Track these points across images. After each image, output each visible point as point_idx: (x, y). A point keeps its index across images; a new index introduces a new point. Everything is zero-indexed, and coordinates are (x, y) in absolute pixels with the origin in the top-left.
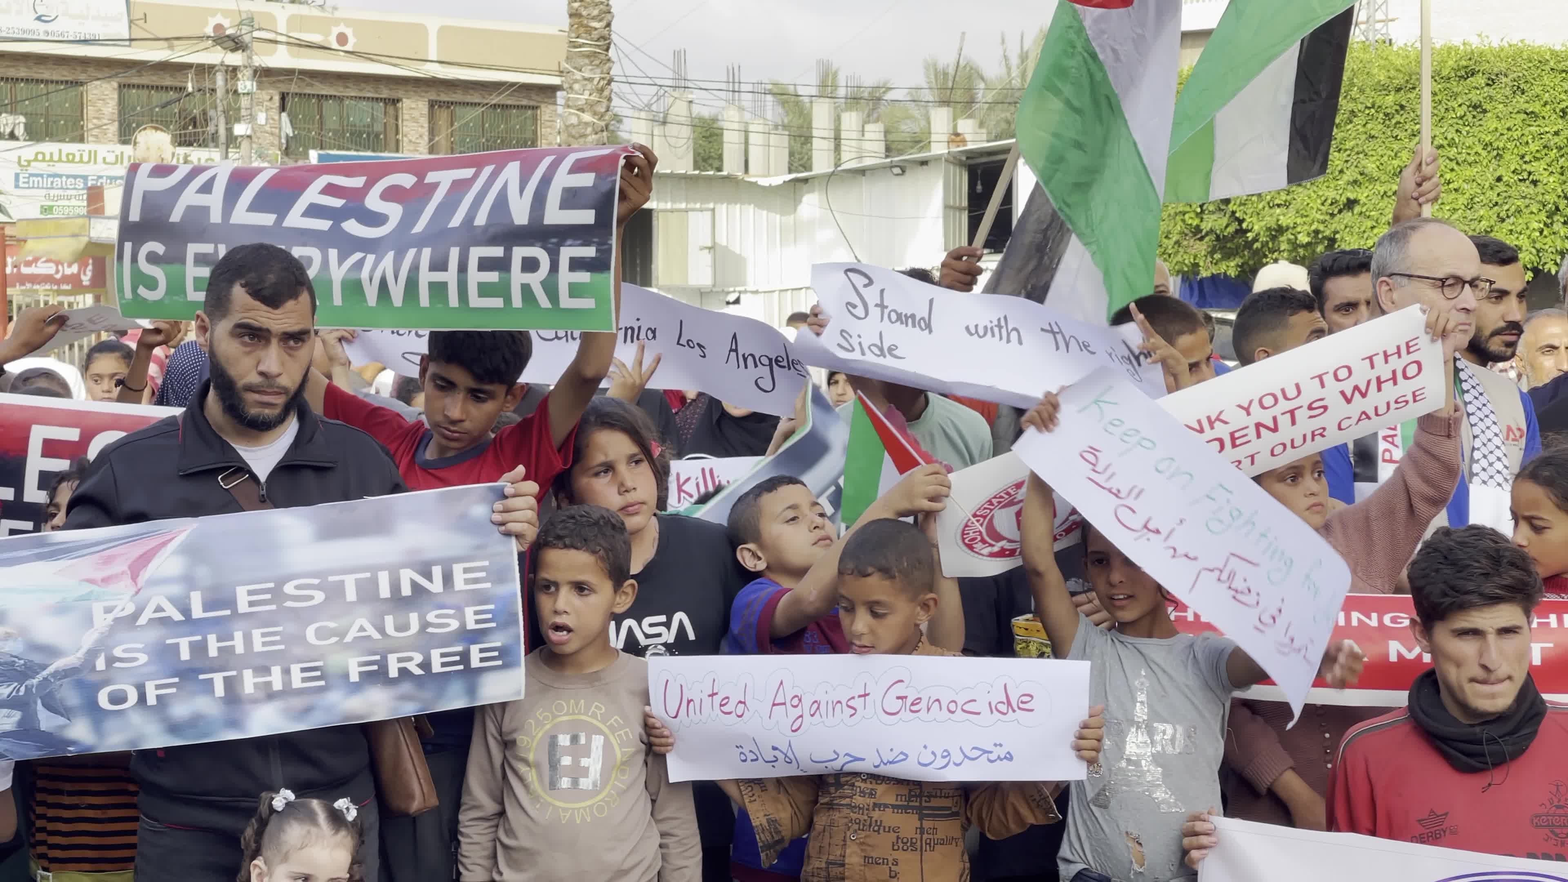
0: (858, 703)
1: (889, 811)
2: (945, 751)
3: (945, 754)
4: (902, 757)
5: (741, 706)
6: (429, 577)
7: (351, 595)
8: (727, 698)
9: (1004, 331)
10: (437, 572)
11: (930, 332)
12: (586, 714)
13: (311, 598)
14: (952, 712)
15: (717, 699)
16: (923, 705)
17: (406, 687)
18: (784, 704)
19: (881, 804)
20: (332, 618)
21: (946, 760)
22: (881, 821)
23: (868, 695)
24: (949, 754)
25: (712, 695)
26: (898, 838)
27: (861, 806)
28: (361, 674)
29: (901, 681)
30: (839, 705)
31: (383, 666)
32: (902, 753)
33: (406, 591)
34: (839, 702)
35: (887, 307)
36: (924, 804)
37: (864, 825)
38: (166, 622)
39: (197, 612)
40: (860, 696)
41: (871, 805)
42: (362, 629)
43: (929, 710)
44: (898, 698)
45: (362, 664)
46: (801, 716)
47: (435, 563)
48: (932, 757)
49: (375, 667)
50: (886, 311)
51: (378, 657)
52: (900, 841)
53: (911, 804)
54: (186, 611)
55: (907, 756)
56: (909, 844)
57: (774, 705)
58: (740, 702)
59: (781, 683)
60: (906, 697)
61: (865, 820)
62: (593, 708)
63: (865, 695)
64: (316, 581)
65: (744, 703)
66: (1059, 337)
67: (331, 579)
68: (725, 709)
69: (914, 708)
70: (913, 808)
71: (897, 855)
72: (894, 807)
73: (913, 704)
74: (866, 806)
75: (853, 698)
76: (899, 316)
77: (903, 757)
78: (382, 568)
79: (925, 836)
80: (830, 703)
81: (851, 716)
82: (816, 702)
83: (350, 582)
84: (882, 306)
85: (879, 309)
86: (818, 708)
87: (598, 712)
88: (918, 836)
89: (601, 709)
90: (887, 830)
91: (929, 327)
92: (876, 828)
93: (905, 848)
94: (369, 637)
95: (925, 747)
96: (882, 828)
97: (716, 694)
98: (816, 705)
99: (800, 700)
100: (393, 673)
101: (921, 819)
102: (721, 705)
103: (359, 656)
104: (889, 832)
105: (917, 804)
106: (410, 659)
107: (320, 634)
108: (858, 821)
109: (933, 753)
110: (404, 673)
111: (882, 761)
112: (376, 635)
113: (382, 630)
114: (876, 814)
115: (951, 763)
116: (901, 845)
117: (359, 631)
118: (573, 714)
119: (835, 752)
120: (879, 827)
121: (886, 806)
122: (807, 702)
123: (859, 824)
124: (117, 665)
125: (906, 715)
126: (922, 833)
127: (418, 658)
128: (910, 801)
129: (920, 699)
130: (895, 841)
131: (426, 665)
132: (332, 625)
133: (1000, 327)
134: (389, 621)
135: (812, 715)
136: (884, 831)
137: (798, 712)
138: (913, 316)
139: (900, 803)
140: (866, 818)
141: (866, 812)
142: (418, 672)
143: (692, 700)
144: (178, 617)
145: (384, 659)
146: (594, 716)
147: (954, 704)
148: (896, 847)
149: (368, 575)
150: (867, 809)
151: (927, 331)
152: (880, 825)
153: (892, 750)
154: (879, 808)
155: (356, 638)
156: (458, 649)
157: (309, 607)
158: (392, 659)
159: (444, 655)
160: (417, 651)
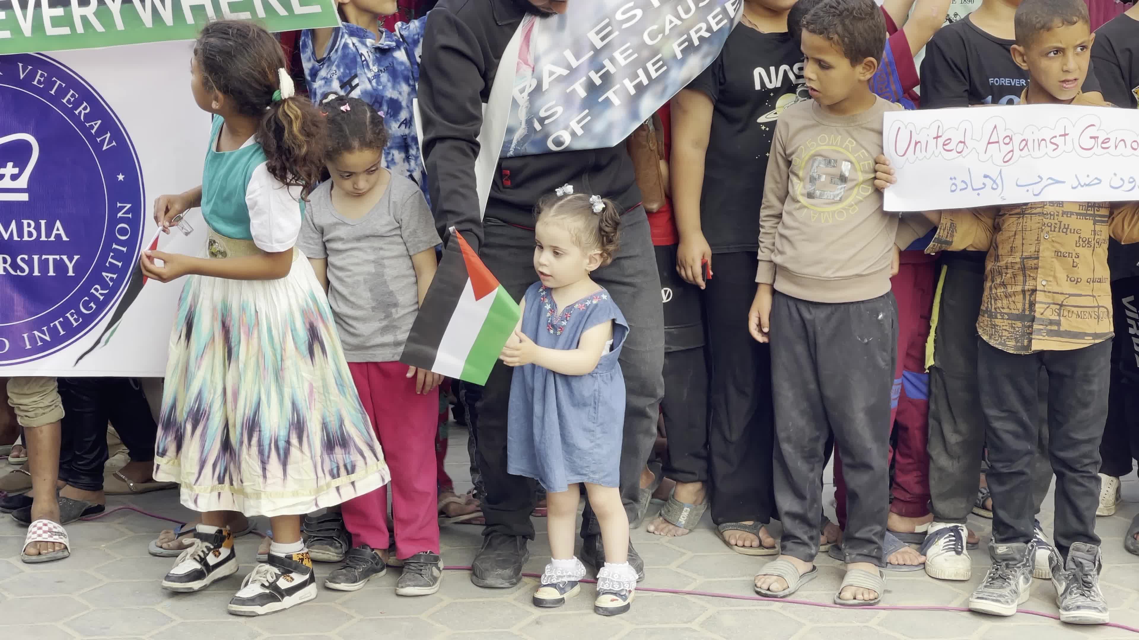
0: (1059, 141)
1: (1074, 217)
2: (1131, 178)
3: (1131, 180)
4: (1096, 181)
5: (961, 145)
7: (656, 3)
8: (950, 139)
12: (841, 146)
13: (634, 16)
14: (1135, 149)
15: (941, 141)
16: (1111, 144)
17: (705, 48)
18: (998, 142)
19: (1068, 212)
20: (653, 23)
21: (1132, 185)
22: (1068, 225)
23: (1067, 134)
24: (1134, 180)
25: (937, 138)
26: (1080, 237)
27: (1052, 213)
29: (1093, 125)
30: (1043, 142)
31: (689, 40)
32: (1096, 178)
34: (1043, 140)
36: (1096, 213)
37: (1055, 227)
38: (561, 79)
39: (574, 64)
40: (1060, 136)
41: (1061, 212)
42: (670, 22)
43: (1116, 147)
44: (1091, 138)
45: (680, 45)
46: (1012, 151)
48: (1122, 182)
49: (686, 44)
51: (685, 36)
52: (1081, 240)
53: (1089, 212)
54: (569, 67)
55: (1100, 181)
56: (1086, 242)
57: (989, 143)
58: (961, 142)
59: (995, 127)
60: (1098, 137)
61: (1056, 224)
62: (847, 143)
63: (1065, 135)
65: (964, 143)
68: (946, 147)
69: (1104, 145)
70: (1090, 215)
71: (1079, 250)
72: (1077, 214)
73: (1103, 143)
74: (1056, 213)
75: (1056, 137)
77: (1098, 181)
79: (1097, 237)
80: (1036, 142)
81: (1054, 150)
82: (1024, 140)
86: (1026, 144)
87: (850, 146)
88: (1093, 236)
89: (853, 143)
90: (1072, 231)
92: (1065, 230)
93: (1084, 245)
94: (676, 25)
95: (1115, 174)
96: (1069, 230)
97: (940, 137)
98: (1024, 143)
99: (1011, 139)
100: (696, 43)
101: (1094, 224)
102: (944, 145)
103: (676, 41)
104: (1074, 233)
105: (1092, 212)
106: (700, 29)
107: (652, 37)
108: (1049, 225)
109: (1122, 179)
110: (701, 39)
111: (1079, 184)
112: (679, 23)
113: (679, 18)
114: (1065, 220)
115: (1137, 187)
116: (1081, 243)
117: (670, 24)
118: (832, 145)
119: (1039, 176)
120: (1066, 230)
121: (1072, 213)
122: (1017, 140)
123: (1051, 226)
124: (546, 122)
125: (1097, 150)
126: (1095, 235)
127: (704, 26)
128: (1087, 210)
129: (1109, 139)
130: (1078, 240)
131: (709, 29)
132: (655, 27)
135: (1021, 150)
136: (1071, 232)
137: (1009, 147)
139: (1082, 212)
140: (1056, 222)
141: (1056, 217)
142: (707, 35)
143: (919, 142)
144: (565, 72)
145: (689, 35)
146: (847, 149)
147: (1136, 143)
148: (1078, 245)
150: (1057, 215)
152: (1068, 228)
153: (1088, 176)
154: (1067, 215)
155: (670, 29)
156: (718, 9)
157: (637, 22)
158: (692, 33)
159: (714, 17)
160: (700, 22)
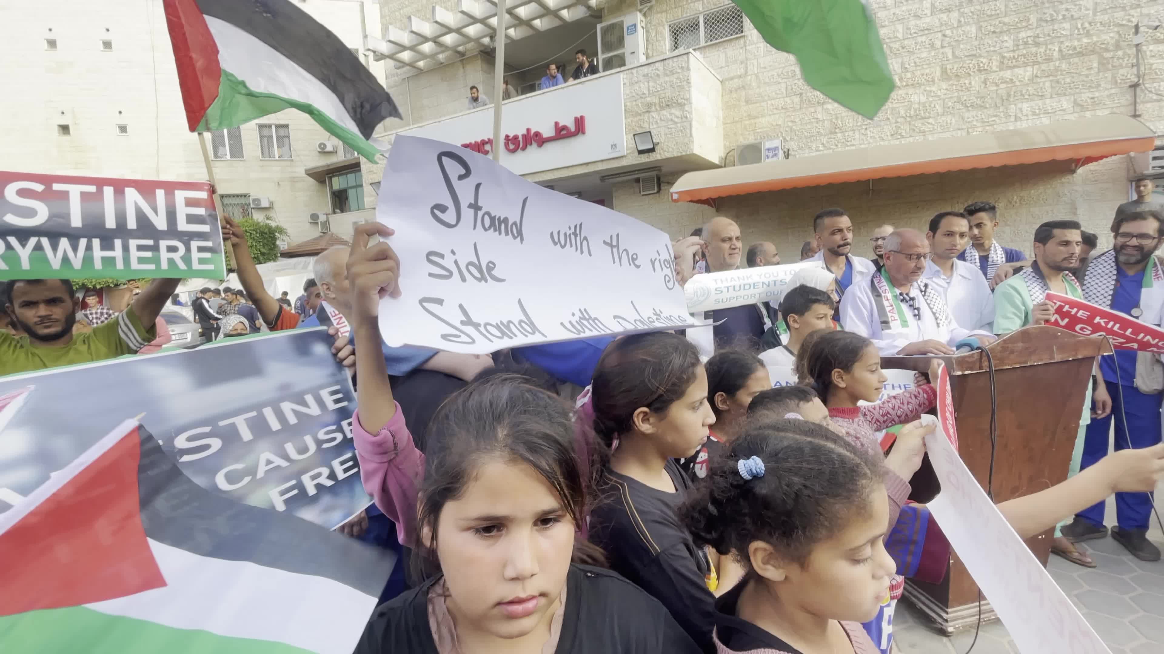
6: (305, 404)
7: (246, 435)
9: (578, 238)
10: (309, 398)
11: (522, 240)
13: (207, 447)
17: (326, 500)
20: (237, 461)
28: (287, 502)
31: (301, 487)
33: (292, 420)
35: (480, 208)
42: (269, 462)
45: (283, 493)
47: (306, 392)
49: (295, 492)
50: (480, 214)
51: (293, 482)
64: (207, 429)
66: (615, 250)
67: (222, 424)
76: (492, 219)
78: (265, 405)
83: (241, 423)
84: (475, 207)
85: (472, 211)
91: (520, 233)
94: (278, 467)
100: (312, 491)
103: (276, 487)
106: (319, 475)
107: (230, 478)
110: (319, 487)
112: (284, 464)
113: (287, 458)
117: (267, 464)
127: (325, 471)
131: (332, 476)
132: (239, 466)
133: (575, 235)
134: (290, 448)
138: (506, 220)
142: (329, 483)
145: (300, 481)
149: (254, 414)
151: (519, 238)
155: (267, 472)
156: (349, 455)
157: (208, 456)
158: (306, 479)
159: (342, 463)
160: (322, 466)
